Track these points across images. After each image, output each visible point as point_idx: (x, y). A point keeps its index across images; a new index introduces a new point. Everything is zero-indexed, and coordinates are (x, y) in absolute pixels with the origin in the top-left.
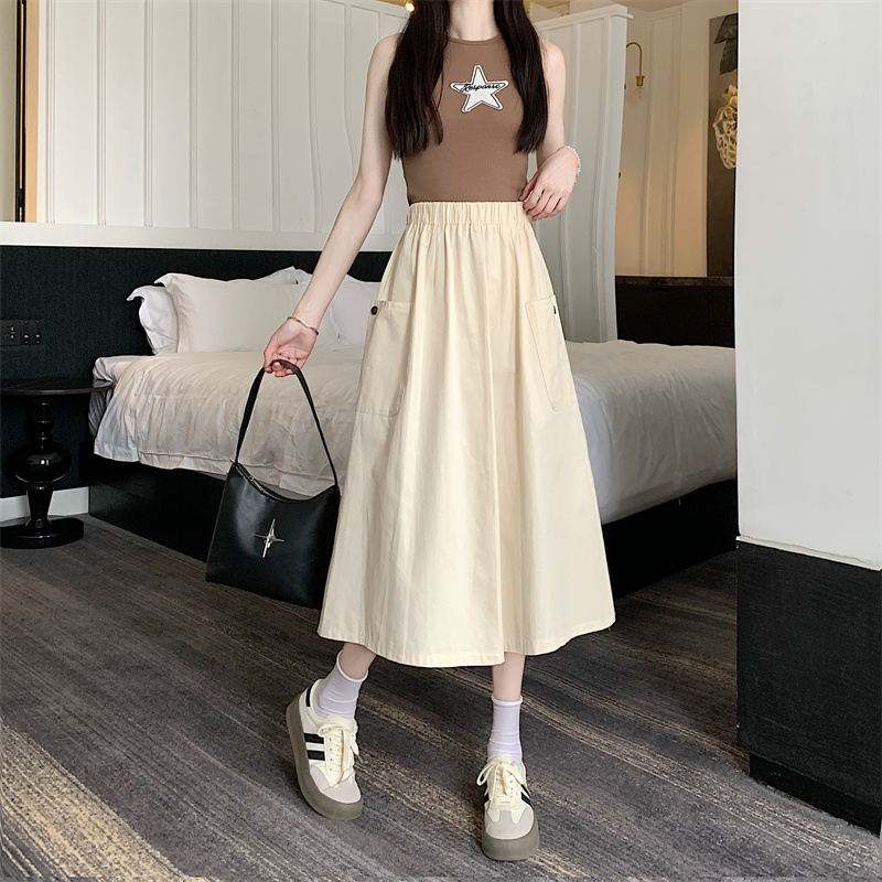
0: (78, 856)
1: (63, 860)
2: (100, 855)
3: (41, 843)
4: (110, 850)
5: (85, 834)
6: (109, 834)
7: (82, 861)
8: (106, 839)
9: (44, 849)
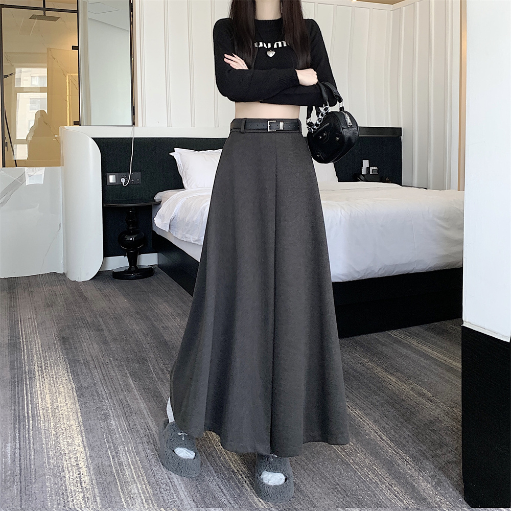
0: (50, 408)
1: (43, 409)
2: (58, 410)
3: (40, 400)
4: (63, 409)
5: (59, 401)
6: (67, 402)
7: (50, 411)
8: (65, 404)
9: (40, 402)
